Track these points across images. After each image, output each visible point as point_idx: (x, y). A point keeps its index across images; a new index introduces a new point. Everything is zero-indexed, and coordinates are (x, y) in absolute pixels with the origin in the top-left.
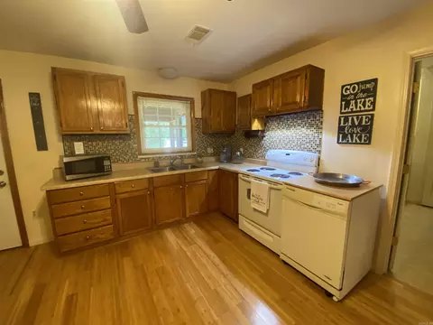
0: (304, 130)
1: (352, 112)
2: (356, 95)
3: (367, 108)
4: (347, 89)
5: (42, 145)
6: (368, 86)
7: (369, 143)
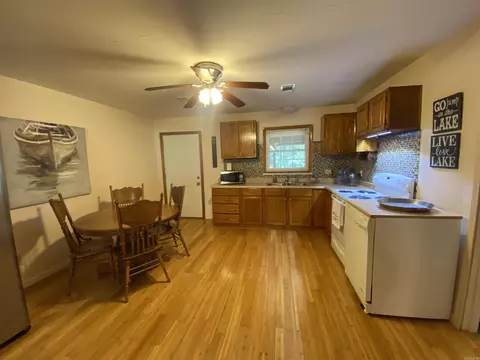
0: (405, 151)
1: (442, 131)
2: (444, 111)
3: (454, 127)
4: (438, 106)
5: (215, 165)
6: (454, 101)
7: (457, 167)
